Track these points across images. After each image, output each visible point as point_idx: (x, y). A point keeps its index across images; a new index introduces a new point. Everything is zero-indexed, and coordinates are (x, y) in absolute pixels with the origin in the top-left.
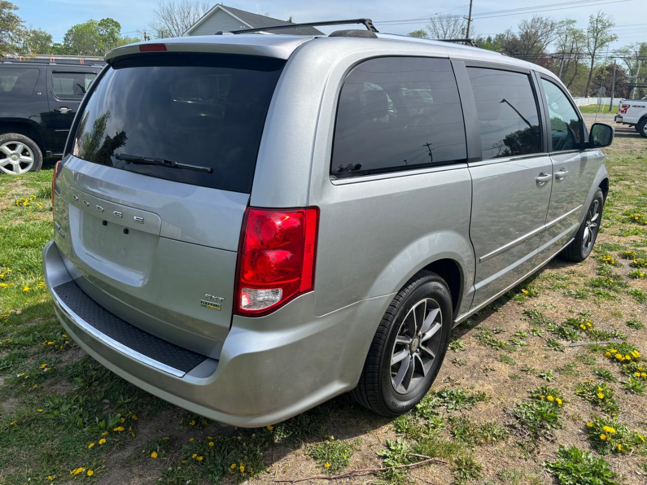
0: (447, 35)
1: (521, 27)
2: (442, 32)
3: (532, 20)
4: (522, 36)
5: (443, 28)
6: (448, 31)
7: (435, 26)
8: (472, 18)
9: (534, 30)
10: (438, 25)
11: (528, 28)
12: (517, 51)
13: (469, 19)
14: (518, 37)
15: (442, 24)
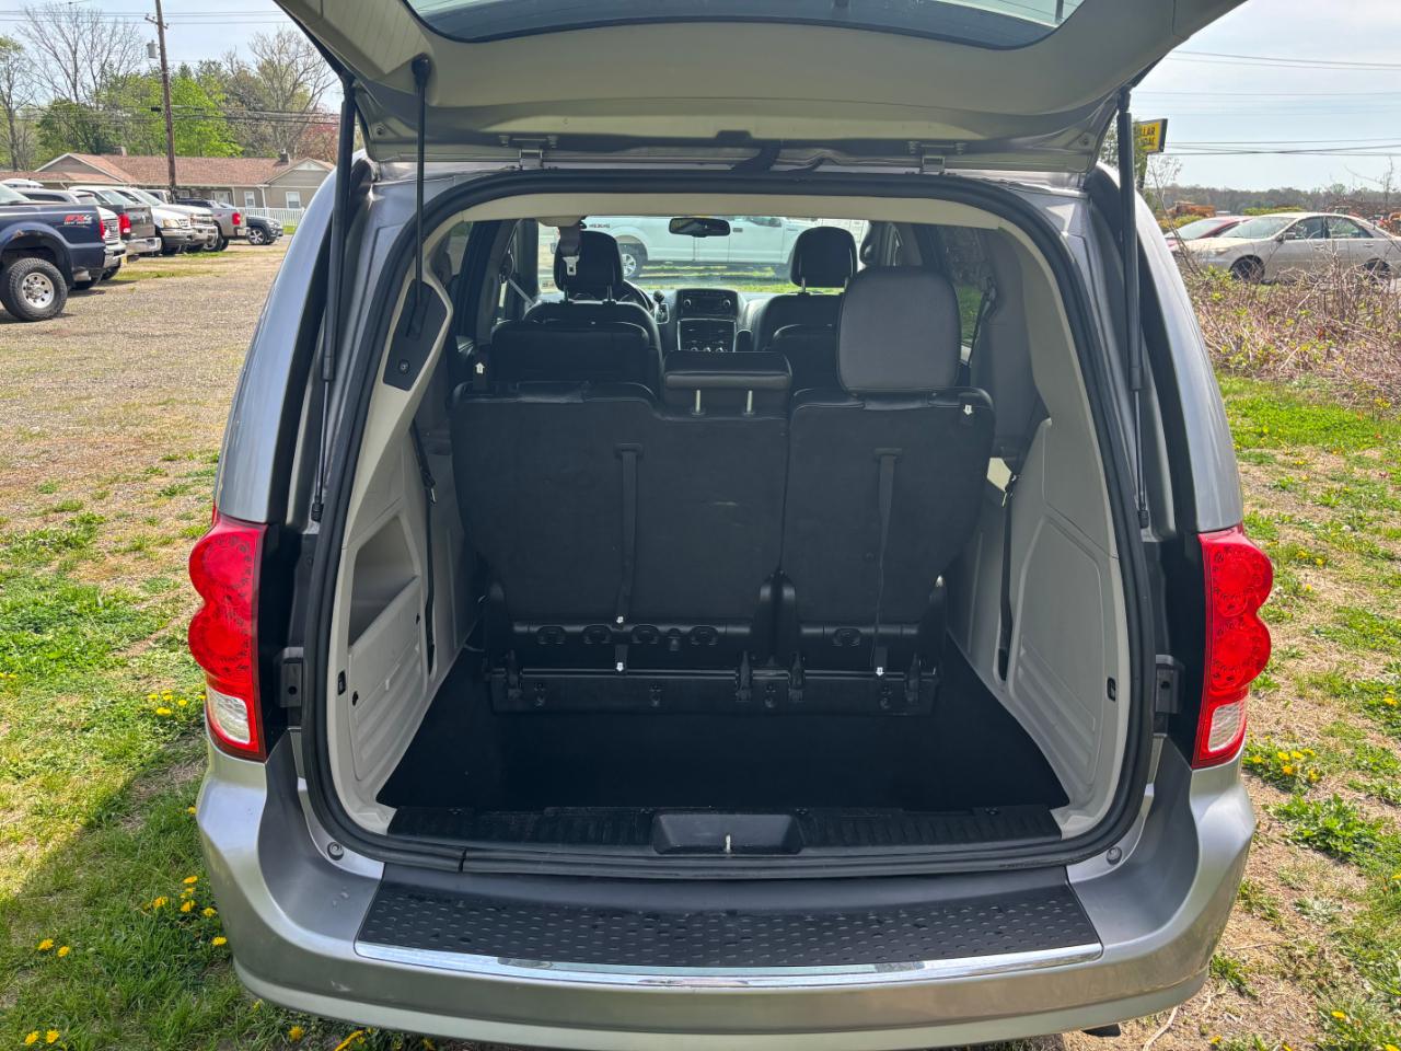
0: (78, 54)
1: (257, 48)
2: (65, 45)
3: (278, 36)
4: (262, 69)
5: (63, 35)
6: (81, 44)
7: (41, 31)
8: (165, 21)
9: (286, 60)
10: (49, 29)
11: (273, 52)
12: (259, 101)
13: (160, 24)
14: (254, 72)
15: (59, 27)
